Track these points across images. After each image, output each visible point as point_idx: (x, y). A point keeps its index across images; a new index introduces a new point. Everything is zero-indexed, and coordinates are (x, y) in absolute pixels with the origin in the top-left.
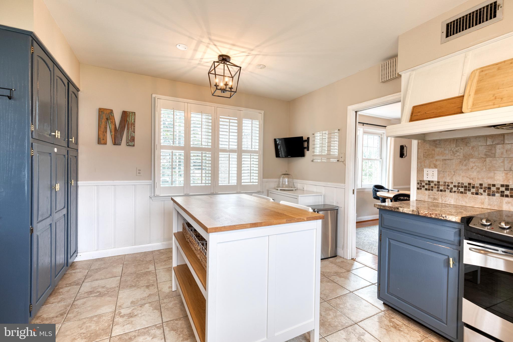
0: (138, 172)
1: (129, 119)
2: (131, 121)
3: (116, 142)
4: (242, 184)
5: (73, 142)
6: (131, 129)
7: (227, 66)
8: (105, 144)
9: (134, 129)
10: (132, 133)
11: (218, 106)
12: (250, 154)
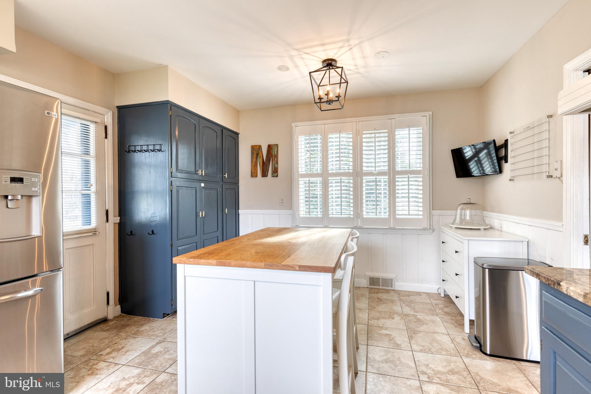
0: (281, 201)
1: (273, 152)
2: (274, 153)
3: (264, 174)
4: (397, 217)
5: (226, 177)
6: (275, 160)
7: (335, 70)
8: (256, 176)
9: (277, 161)
10: (276, 164)
11: (359, 120)
12: (407, 176)
